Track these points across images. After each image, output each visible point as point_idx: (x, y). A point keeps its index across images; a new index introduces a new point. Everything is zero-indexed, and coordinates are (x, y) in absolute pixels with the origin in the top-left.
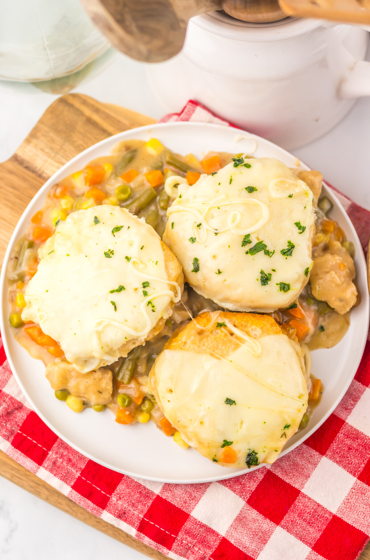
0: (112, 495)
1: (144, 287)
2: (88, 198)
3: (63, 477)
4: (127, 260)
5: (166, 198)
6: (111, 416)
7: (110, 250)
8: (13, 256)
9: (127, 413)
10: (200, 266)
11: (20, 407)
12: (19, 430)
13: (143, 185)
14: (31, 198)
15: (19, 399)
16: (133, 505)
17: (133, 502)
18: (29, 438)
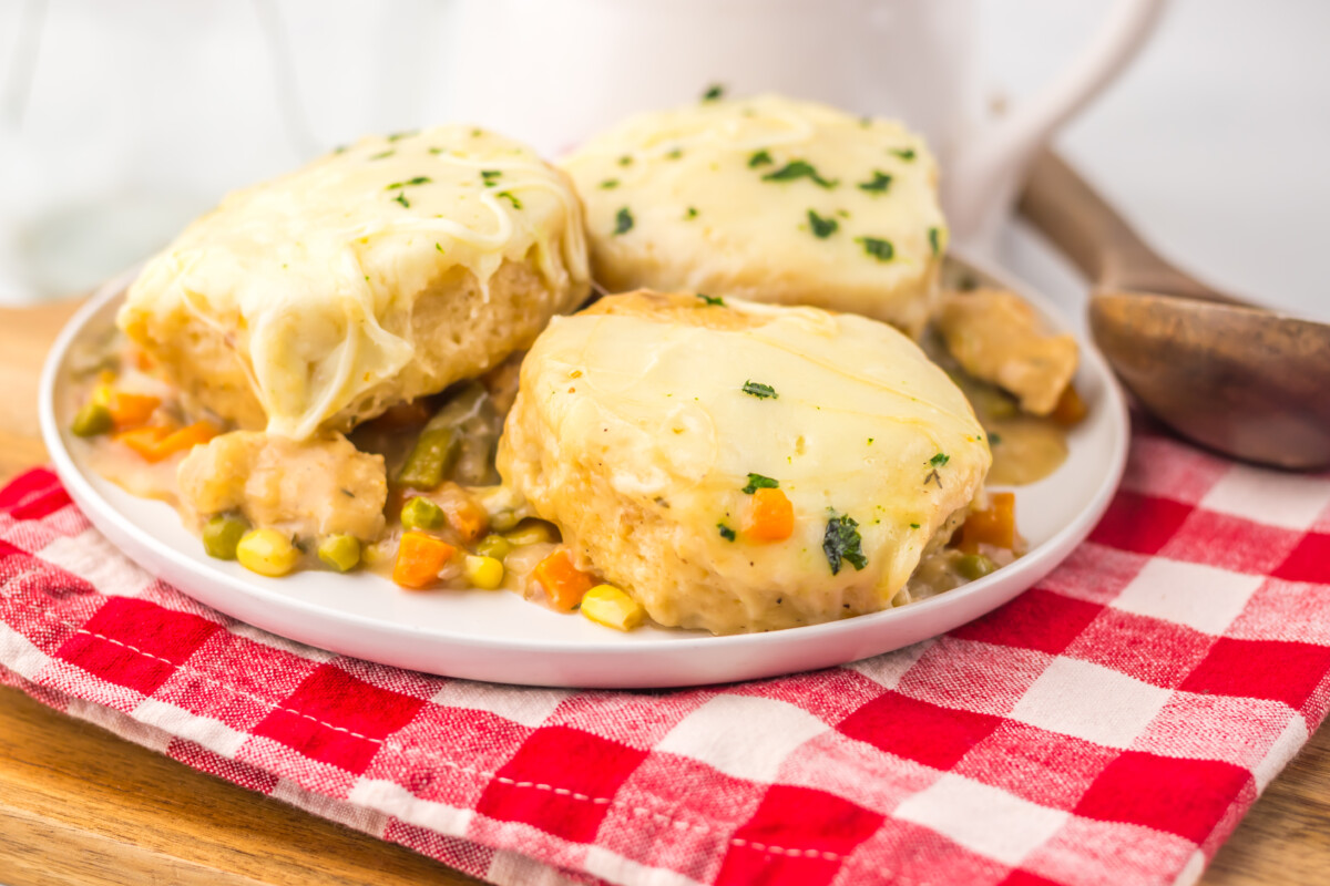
0: (387, 740)
1: (486, 177)
4: (431, 152)
10: (636, 219)
11: (85, 589)
12: (83, 628)
15: (86, 577)
16: (457, 756)
17: (459, 750)
18: (113, 641)
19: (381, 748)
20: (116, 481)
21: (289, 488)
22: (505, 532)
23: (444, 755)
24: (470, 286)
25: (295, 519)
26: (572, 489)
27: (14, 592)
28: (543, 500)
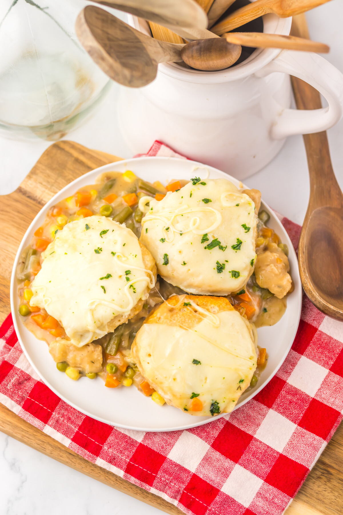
0: (104, 445)
1: (127, 274)
2: (79, 215)
3: (65, 432)
4: (112, 254)
5: (140, 213)
6: (101, 382)
7: (99, 248)
8: (21, 261)
9: (115, 378)
10: (169, 260)
11: (28, 378)
12: (29, 396)
13: (121, 204)
14: (32, 219)
15: (28, 372)
16: (121, 452)
17: (121, 449)
18: (36, 402)
19: (103, 448)
20: (32, 331)
21: (78, 359)
23: (118, 452)
25: (80, 367)
27: (11, 387)
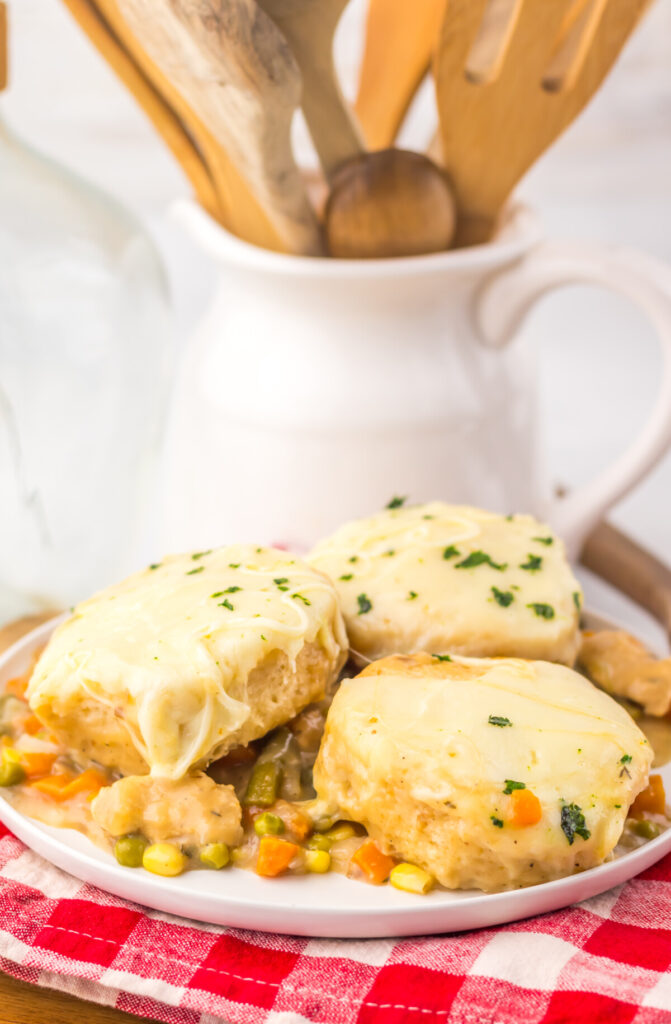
0: (283, 983)
1: (279, 583)
3: (164, 974)
4: (232, 567)
6: (247, 874)
10: (373, 602)
11: (37, 895)
12: (47, 924)
16: (334, 991)
17: (333, 986)
18: (71, 931)
19: (280, 990)
22: (325, 832)
23: (325, 991)
24: (282, 662)
25: (181, 836)
26: (379, 799)
28: (356, 808)
